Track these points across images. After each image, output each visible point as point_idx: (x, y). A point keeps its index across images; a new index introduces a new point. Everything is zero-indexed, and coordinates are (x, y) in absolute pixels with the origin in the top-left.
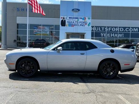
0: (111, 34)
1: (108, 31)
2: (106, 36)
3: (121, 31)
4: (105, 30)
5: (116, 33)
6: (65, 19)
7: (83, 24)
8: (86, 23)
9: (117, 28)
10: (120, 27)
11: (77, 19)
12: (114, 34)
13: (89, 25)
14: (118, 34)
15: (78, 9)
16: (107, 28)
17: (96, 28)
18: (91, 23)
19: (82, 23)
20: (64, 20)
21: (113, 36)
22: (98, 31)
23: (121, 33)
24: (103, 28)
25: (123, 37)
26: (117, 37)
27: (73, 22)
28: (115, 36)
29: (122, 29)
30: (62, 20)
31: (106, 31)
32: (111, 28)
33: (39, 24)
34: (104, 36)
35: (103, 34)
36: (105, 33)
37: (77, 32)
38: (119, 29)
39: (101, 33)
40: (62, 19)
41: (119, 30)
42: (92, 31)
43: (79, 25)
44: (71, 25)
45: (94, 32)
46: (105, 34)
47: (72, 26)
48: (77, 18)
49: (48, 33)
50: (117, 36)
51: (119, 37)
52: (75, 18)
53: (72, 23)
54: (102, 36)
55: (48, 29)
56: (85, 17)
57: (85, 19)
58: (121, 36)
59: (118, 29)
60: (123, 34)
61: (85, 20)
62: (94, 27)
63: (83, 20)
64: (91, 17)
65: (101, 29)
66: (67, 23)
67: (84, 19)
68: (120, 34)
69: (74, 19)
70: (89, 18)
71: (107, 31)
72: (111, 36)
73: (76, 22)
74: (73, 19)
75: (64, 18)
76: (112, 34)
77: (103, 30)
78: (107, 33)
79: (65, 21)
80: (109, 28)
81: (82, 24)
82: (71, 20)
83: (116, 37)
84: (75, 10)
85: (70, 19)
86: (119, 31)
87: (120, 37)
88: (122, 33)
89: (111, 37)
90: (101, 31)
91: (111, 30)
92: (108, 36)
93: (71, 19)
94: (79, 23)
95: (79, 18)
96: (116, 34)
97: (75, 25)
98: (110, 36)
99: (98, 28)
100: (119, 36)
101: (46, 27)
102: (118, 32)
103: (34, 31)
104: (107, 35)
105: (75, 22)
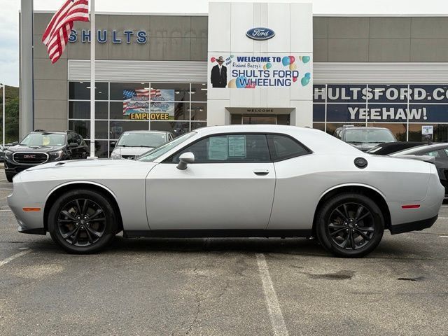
0: (384, 109)
1: (373, 100)
2: (368, 118)
3: (416, 97)
4: (363, 97)
5: (399, 105)
6: (224, 64)
7: (285, 78)
8: (295, 74)
9: (402, 90)
10: (413, 87)
11: (266, 63)
12: (392, 110)
13: (304, 83)
14: (408, 110)
15: (266, 30)
16: (368, 89)
17: (330, 90)
18: (311, 76)
19: (282, 74)
20: (220, 67)
21: (389, 116)
22: (339, 99)
23: (417, 108)
24: (355, 91)
25: (425, 118)
26: (406, 121)
27: (253, 73)
28: (397, 118)
29: (420, 94)
31: (365, 101)
32: (384, 89)
33: (142, 80)
34: (361, 117)
35: (356, 109)
36: (364, 106)
37: (264, 106)
38: (410, 91)
39: (350, 109)
40: (216, 63)
41: (412, 95)
42: (314, 101)
43: (273, 83)
44: (246, 83)
45: (326, 103)
46: (361, 110)
47: (250, 87)
48: (264, 59)
49: (171, 110)
50: (404, 118)
51: (410, 121)
52: (258, 59)
53: (249, 74)
54: (353, 117)
55: (169, 97)
56: (291, 55)
57: (292, 62)
58: (418, 117)
59: (406, 92)
60: (425, 109)
61: (293, 65)
62: (324, 86)
63: (285, 64)
64: (311, 56)
65: (349, 93)
66: (230, 77)
67: (289, 61)
68: (414, 111)
69: (256, 63)
70: (305, 60)
71: (369, 101)
72: (385, 117)
73: (261, 71)
74: (251, 63)
75: (220, 61)
76: (388, 110)
77: (355, 97)
78: (371, 107)
79: (224, 69)
80: (377, 90)
81: (281, 79)
82: (245, 66)
83: (400, 119)
84: (257, 33)
85: (241, 63)
86: (409, 98)
87: (414, 119)
88: (421, 107)
89: (382, 120)
90: (348, 101)
91: (383, 98)
92: (372, 117)
93: (243, 63)
94: (271, 74)
95: (272, 60)
96: (401, 110)
97: (257, 83)
98: (379, 118)
99: (338, 90)
100: (410, 117)
101: (163, 92)
102: (408, 104)
103: (125, 106)
104: (369, 115)
105: (257, 74)
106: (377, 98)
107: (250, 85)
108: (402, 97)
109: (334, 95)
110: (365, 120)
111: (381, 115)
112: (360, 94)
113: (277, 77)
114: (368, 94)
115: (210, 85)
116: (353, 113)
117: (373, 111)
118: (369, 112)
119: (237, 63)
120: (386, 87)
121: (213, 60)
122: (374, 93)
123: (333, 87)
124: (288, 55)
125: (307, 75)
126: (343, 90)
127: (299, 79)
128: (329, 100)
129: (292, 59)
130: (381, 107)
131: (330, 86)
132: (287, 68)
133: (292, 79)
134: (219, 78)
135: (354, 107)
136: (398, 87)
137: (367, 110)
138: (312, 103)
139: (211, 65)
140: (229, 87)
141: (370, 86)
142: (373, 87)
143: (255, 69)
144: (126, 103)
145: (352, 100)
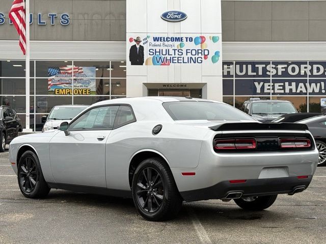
0: (287, 84)
1: (276, 75)
2: (272, 91)
3: (315, 73)
4: (268, 73)
5: (300, 79)
6: (141, 44)
7: (197, 56)
8: (206, 53)
9: (302, 66)
10: (312, 63)
11: (179, 43)
12: (294, 84)
13: (214, 60)
14: (308, 85)
15: (179, 13)
16: (271, 65)
17: (238, 66)
18: (221, 54)
19: (194, 52)
20: (138, 46)
21: (291, 90)
22: (246, 75)
23: (316, 82)
24: (260, 67)
25: (323, 91)
26: (306, 94)
27: (168, 52)
28: (298, 91)
29: (318, 69)
30: (133, 48)
31: (269, 76)
32: (286, 66)
33: (66, 59)
34: (266, 91)
35: (262, 83)
36: (268, 81)
37: (178, 81)
38: (309, 67)
39: (256, 84)
40: (134, 43)
41: (311, 71)
42: (224, 76)
43: (186, 60)
44: (163, 61)
45: (234, 78)
46: (266, 85)
47: (165, 64)
48: (177, 39)
49: (93, 86)
50: (304, 91)
51: (310, 94)
52: (173, 39)
53: (164, 53)
54: (258, 91)
55: (90, 74)
56: (202, 35)
57: (203, 42)
58: (317, 91)
59: (305, 68)
60: (323, 84)
61: (204, 44)
62: (232, 63)
63: (196, 43)
64: (220, 36)
65: (255, 69)
66: (147, 56)
67: (200, 40)
68: (313, 85)
69: (170, 43)
70: (214, 39)
71: (273, 76)
72: (287, 91)
73: (175, 50)
74: (166, 43)
75: (138, 41)
76: (290, 85)
77: (260, 73)
78: (274, 82)
79: (142, 48)
80: (280, 67)
81: (193, 57)
82: (160, 46)
83: (301, 93)
84: (171, 15)
85: (157, 43)
86: (309, 73)
87: (313, 93)
88: (320, 81)
89: (285, 94)
90: (254, 76)
91: (285, 73)
92: (276, 91)
93: (159, 43)
94: (185, 52)
95: (184, 40)
96: (301, 85)
97: (172, 60)
98: (282, 91)
99: (244, 66)
100: (310, 90)
101: (85, 70)
102: (308, 78)
103: (50, 82)
104: (273, 89)
105: (172, 52)
106: (280, 73)
107: (165, 62)
108: (302, 73)
109: (241, 71)
110: (269, 94)
111: (284, 88)
112: (265, 70)
113: (189, 55)
114: (272, 70)
115: (129, 62)
116: (258, 87)
117: (277, 85)
118: (273, 86)
119: (153, 43)
120: (288, 63)
121: (131, 40)
122: (277, 69)
123: (241, 64)
124: (199, 35)
125: (217, 53)
126: (250, 67)
127: (210, 57)
128: (237, 76)
129: (203, 39)
130: (284, 81)
131: (237, 63)
132: (198, 47)
133: (203, 56)
134: (137, 57)
135: (259, 81)
136: (299, 64)
137: (271, 84)
138: (221, 78)
139: (129, 45)
140: (146, 64)
141: (273, 63)
142: (276, 63)
143: (169, 48)
144: (51, 80)
145: (258, 76)
